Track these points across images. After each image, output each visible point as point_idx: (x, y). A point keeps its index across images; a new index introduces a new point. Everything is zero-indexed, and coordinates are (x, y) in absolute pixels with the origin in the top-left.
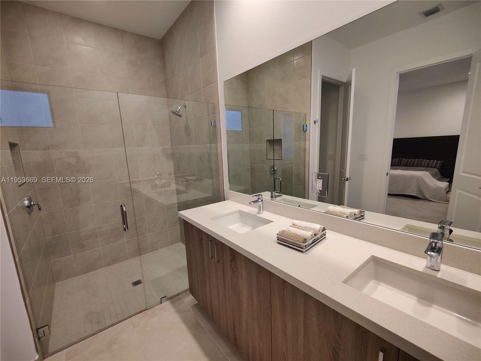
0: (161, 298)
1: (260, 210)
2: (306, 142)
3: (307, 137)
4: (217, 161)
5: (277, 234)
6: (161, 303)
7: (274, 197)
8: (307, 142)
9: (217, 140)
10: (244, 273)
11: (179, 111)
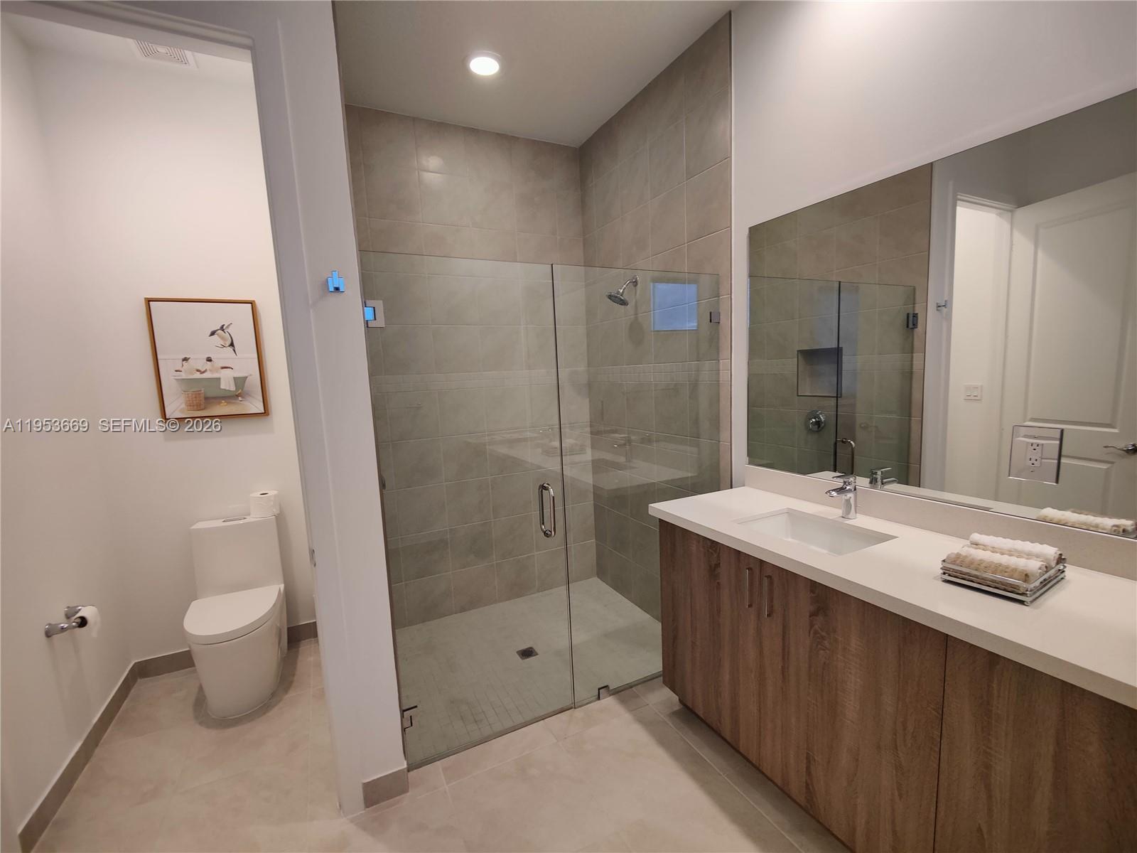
0: (599, 689)
1: (848, 511)
2: (914, 355)
3: (916, 343)
4: (715, 400)
5: (944, 561)
6: (599, 698)
7: (879, 483)
8: (917, 356)
9: (718, 353)
10: (855, 643)
11: (623, 292)
